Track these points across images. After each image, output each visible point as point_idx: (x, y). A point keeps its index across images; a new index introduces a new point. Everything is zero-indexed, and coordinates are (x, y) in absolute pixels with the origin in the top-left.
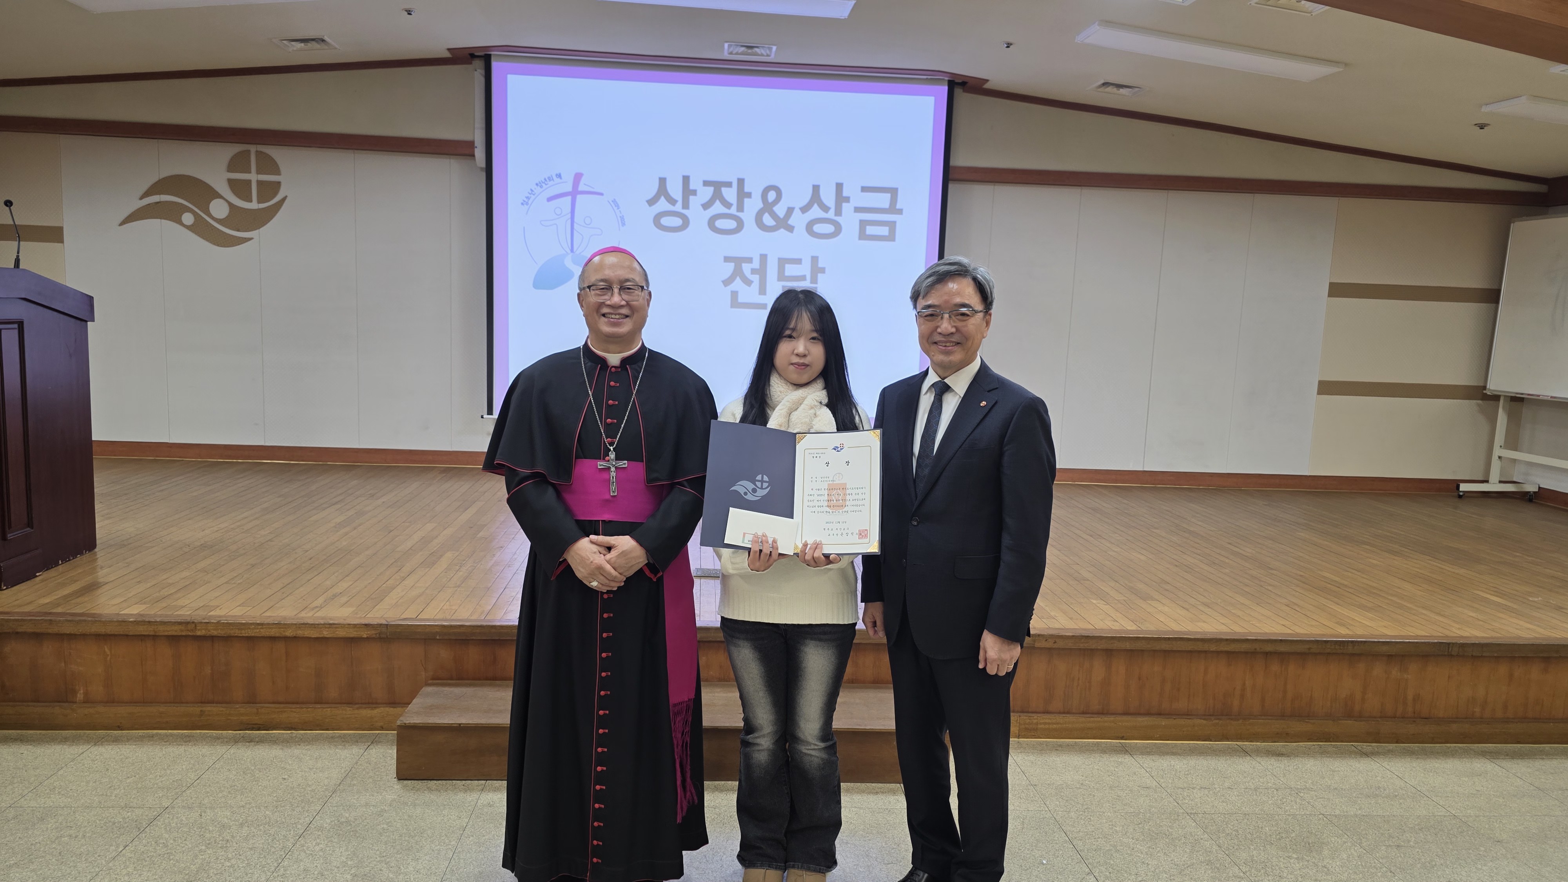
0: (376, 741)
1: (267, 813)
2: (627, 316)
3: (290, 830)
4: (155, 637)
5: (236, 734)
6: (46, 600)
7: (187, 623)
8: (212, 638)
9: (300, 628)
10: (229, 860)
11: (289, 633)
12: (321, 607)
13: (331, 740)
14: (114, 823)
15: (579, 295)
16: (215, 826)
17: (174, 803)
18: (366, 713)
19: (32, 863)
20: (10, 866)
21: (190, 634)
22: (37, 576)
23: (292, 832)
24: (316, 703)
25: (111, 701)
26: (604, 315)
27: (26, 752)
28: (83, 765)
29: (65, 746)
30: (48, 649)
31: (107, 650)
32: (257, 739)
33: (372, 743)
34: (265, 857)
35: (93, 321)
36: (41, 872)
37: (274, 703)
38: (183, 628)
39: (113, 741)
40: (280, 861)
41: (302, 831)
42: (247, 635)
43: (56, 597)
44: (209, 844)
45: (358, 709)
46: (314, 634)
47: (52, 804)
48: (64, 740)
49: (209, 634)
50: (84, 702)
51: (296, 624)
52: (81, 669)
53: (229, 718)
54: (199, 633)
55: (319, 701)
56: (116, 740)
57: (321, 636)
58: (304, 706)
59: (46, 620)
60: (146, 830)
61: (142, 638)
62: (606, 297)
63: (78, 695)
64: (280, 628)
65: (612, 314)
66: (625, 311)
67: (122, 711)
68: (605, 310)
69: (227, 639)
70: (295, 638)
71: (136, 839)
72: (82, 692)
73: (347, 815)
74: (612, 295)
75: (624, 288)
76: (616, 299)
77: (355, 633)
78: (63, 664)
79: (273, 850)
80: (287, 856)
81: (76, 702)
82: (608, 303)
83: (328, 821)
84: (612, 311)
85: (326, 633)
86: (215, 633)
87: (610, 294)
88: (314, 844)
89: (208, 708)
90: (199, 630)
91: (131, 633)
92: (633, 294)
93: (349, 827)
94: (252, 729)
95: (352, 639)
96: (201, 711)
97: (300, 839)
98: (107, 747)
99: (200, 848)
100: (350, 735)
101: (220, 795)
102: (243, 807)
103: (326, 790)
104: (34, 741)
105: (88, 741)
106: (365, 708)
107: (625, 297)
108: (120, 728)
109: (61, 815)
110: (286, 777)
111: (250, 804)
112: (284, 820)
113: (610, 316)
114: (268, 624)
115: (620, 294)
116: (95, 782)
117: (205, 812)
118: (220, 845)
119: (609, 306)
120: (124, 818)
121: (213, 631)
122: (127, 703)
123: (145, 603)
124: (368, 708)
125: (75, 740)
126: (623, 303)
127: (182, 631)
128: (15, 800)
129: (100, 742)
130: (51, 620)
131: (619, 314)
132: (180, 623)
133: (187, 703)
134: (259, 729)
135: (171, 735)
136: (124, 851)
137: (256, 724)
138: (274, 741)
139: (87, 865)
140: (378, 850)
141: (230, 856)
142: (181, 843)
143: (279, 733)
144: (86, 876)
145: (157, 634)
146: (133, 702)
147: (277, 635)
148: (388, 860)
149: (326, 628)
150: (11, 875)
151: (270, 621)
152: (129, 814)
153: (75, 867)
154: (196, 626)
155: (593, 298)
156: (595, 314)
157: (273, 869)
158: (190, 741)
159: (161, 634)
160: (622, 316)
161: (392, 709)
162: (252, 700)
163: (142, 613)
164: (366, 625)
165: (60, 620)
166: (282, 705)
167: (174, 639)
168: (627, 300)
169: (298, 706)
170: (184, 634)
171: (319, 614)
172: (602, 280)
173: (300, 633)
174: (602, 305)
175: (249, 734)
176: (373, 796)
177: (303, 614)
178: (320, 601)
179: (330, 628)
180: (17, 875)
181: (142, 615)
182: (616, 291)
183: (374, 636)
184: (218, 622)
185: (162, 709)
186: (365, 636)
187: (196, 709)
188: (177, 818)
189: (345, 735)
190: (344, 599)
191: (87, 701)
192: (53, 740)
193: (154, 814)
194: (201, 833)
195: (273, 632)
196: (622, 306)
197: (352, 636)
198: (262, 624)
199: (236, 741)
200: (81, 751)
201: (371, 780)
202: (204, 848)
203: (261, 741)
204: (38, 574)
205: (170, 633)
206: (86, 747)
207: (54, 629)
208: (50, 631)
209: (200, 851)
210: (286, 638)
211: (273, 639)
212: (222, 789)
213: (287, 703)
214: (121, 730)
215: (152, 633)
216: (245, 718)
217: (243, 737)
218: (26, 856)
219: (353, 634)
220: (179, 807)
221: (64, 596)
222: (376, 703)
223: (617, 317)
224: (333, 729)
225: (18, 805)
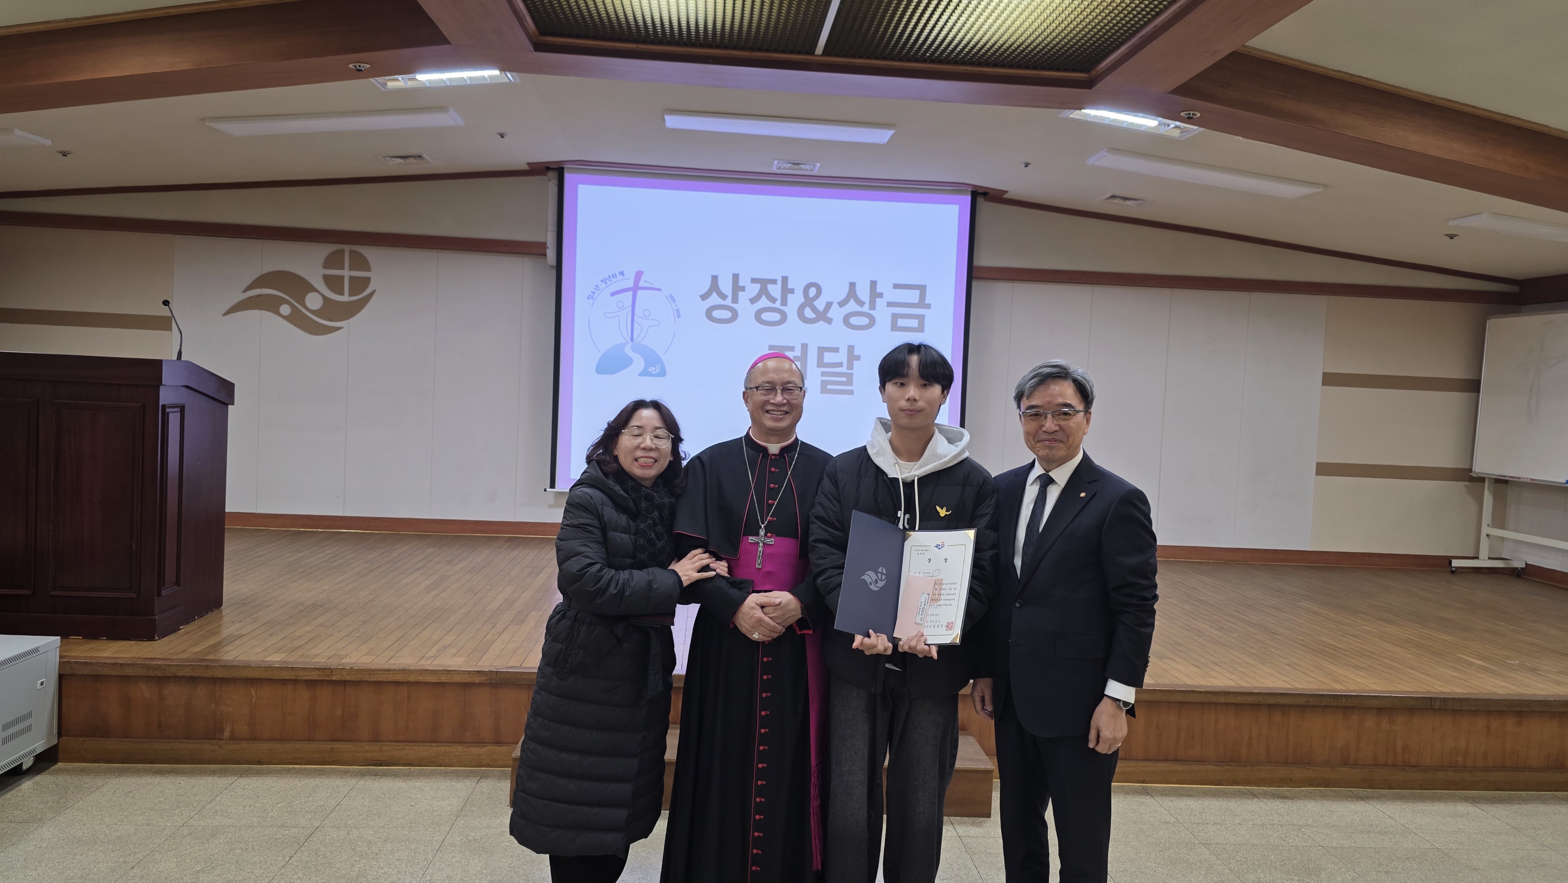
0: (485, 776)
1: (405, 832)
2: (787, 413)
3: (428, 846)
4: (295, 682)
5: (362, 769)
6: (197, 649)
7: (325, 669)
8: (345, 683)
9: (421, 673)
10: (382, 868)
11: (412, 678)
12: (435, 657)
13: (445, 774)
14: (276, 839)
15: (744, 393)
16: (363, 842)
17: (323, 823)
18: (475, 751)
19: (216, 869)
20: (197, 872)
21: (327, 679)
22: (180, 629)
23: (429, 847)
24: (431, 742)
25: (253, 738)
26: (767, 412)
27: (182, 782)
28: (236, 793)
29: (215, 778)
30: (201, 692)
31: (253, 692)
32: (381, 774)
33: (481, 777)
34: (412, 866)
35: (233, 404)
36: (225, 876)
37: (394, 741)
38: (321, 673)
39: (256, 774)
40: (425, 870)
41: (438, 847)
42: (376, 680)
43: (204, 647)
44: (361, 856)
45: (468, 747)
46: (434, 679)
47: (218, 824)
48: (213, 773)
49: (343, 679)
50: (230, 740)
51: (418, 670)
52: (229, 709)
53: (356, 754)
54: (334, 678)
55: (435, 741)
56: (259, 773)
57: (440, 681)
58: (421, 744)
59: (203, 666)
60: (305, 844)
61: (284, 682)
62: (771, 397)
63: (225, 733)
64: (404, 674)
65: (775, 411)
66: (785, 408)
67: (264, 747)
68: (769, 408)
69: (358, 683)
70: (417, 683)
71: (298, 851)
72: (228, 730)
73: (474, 835)
74: (776, 394)
75: (785, 390)
76: (779, 398)
77: (469, 679)
78: (214, 705)
79: (417, 861)
80: (430, 866)
81: (222, 740)
82: (772, 401)
83: (459, 839)
84: (775, 409)
85: (443, 679)
86: (348, 678)
87: (773, 394)
88: (451, 856)
89: (337, 745)
90: (334, 675)
91: (275, 678)
92: (793, 394)
93: (477, 844)
94: (375, 765)
95: (466, 683)
96: (332, 748)
97: (438, 853)
98: (252, 778)
99: (355, 859)
100: (461, 770)
101: (361, 818)
102: (382, 827)
103: (451, 814)
104: (186, 773)
105: (234, 773)
106: (475, 747)
107: (786, 396)
108: (260, 763)
109: (229, 832)
110: (413, 804)
111: (388, 825)
112: (420, 838)
113: (773, 412)
114: (395, 670)
115: (782, 394)
116: (250, 806)
117: (351, 831)
118: (371, 857)
119: (773, 404)
120: (283, 835)
121: (346, 676)
122: (267, 740)
123: (282, 652)
124: (477, 746)
125: (222, 773)
126: (785, 401)
127: (319, 675)
128: (186, 820)
129: (245, 775)
130: (207, 666)
131: (781, 411)
132: (319, 669)
133: (319, 741)
134: (381, 765)
135: (306, 769)
136: (291, 861)
137: (379, 760)
138: (396, 775)
139: (262, 871)
140: (506, 862)
141: (381, 865)
142: (338, 855)
143: (399, 769)
144: (264, 880)
145: (298, 678)
146: (273, 740)
147: (402, 680)
148: (516, 870)
149: (444, 674)
150: (201, 878)
151: (393, 667)
152: (287, 832)
153: (253, 872)
154: (332, 671)
155: (759, 397)
156: (760, 411)
157: (421, 875)
158: (323, 774)
159: (302, 678)
160: (783, 413)
161: (498, 748)
162: (376, 739)
163: (284, 660)
164: (478, 672)
165: (215, 666)
166: (401, 744)
167: (312, 684)
168: (788, 398)
169: (416, 744)
170: (321, 678)
171: (436, 662)
172: (768, 382)
173: (421, 678)
174: (767, 402)
175: (373, 769)
176: (492, 820)
177: (422, 662)
178: (433, 652)
179: (447, 674)
180: (206, 878)
181: (284, 662)
182: (779, 391)
183: (485, 682)
184: (351, 668)
185: (298, 745)
186: (477, 682)
187: (327, 746)
188: (329, 835)
189: (456, 771)
190: (454, 650)
191: (233, 738)
192: (202, 773)
193: (309, 831)
194: (353, 848)
195: (398, 678)
196: (784, 405)
197: (466, 681)
198: (389, 670)
199: (363, 775)
200: (231, 782)
201: (487, 807)
202: (357, 858)
203: (384, 775)
204: (181, 627)
205: (309, 678)
206: (233, 778)
207: (209, 674)
208: (205, 675)
209: (355, 861)
210: (409, 683)
211: (397, 683)
212: (361, 813)
213: (406, 742)
214: (261, 764)
215: (294, 678)
216: (369, 755)
217: (368, 771)
218: (209, 864)
219: (468, 679)
220: (328, 827)
221: (211, 646)
222: (484, 743)
223: (779, 413)
224: (445, 766)
225: (189, 824)
